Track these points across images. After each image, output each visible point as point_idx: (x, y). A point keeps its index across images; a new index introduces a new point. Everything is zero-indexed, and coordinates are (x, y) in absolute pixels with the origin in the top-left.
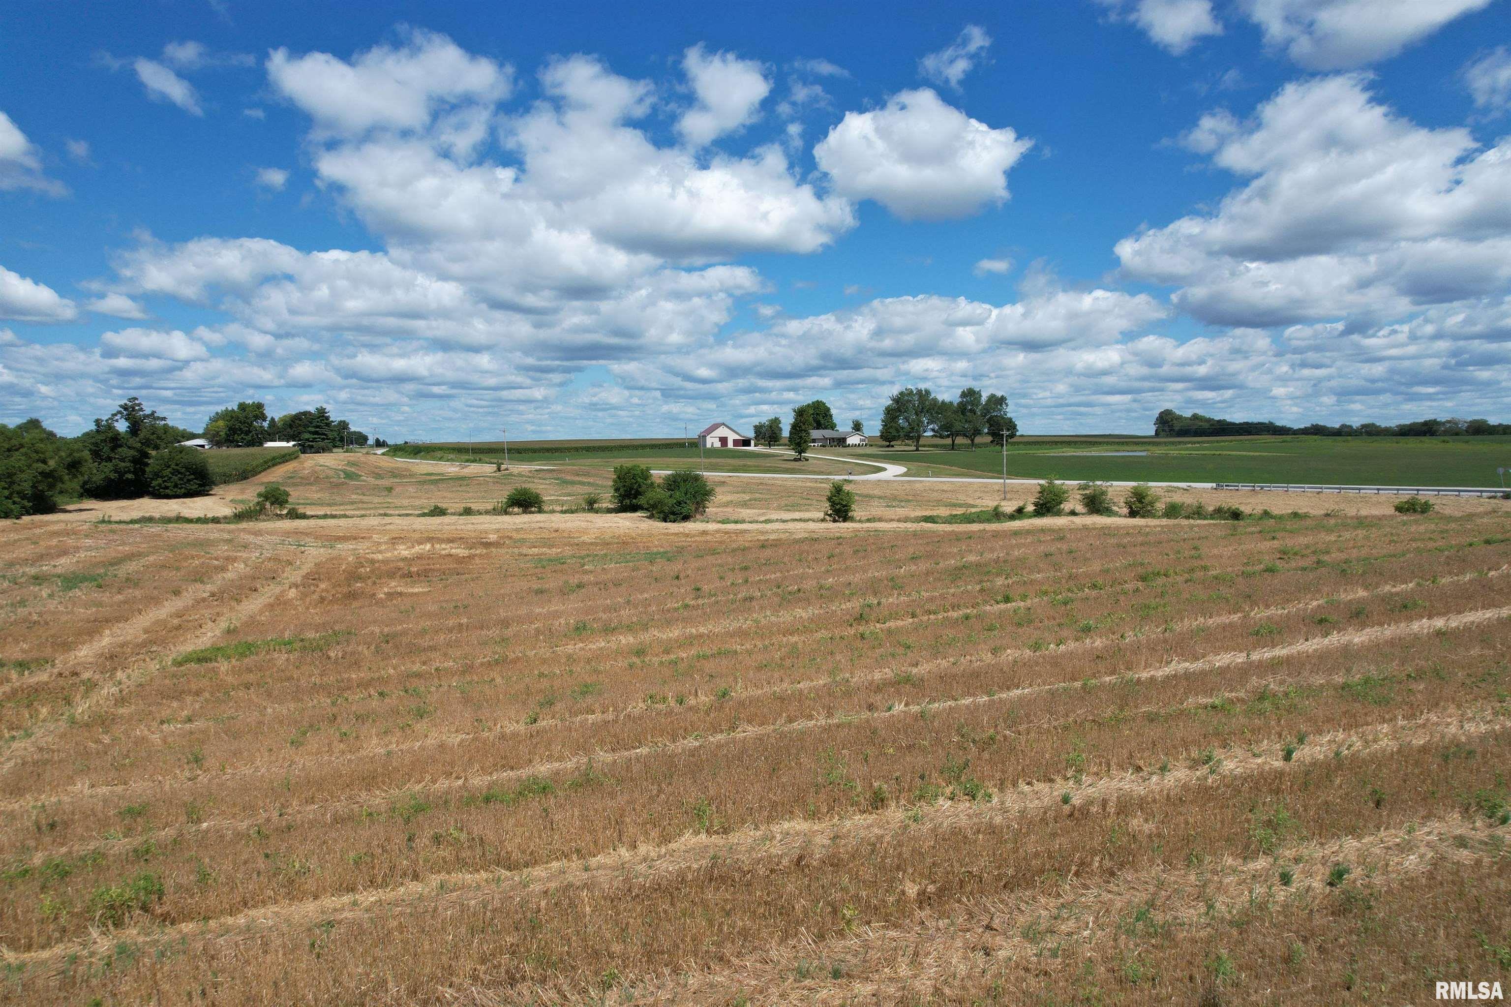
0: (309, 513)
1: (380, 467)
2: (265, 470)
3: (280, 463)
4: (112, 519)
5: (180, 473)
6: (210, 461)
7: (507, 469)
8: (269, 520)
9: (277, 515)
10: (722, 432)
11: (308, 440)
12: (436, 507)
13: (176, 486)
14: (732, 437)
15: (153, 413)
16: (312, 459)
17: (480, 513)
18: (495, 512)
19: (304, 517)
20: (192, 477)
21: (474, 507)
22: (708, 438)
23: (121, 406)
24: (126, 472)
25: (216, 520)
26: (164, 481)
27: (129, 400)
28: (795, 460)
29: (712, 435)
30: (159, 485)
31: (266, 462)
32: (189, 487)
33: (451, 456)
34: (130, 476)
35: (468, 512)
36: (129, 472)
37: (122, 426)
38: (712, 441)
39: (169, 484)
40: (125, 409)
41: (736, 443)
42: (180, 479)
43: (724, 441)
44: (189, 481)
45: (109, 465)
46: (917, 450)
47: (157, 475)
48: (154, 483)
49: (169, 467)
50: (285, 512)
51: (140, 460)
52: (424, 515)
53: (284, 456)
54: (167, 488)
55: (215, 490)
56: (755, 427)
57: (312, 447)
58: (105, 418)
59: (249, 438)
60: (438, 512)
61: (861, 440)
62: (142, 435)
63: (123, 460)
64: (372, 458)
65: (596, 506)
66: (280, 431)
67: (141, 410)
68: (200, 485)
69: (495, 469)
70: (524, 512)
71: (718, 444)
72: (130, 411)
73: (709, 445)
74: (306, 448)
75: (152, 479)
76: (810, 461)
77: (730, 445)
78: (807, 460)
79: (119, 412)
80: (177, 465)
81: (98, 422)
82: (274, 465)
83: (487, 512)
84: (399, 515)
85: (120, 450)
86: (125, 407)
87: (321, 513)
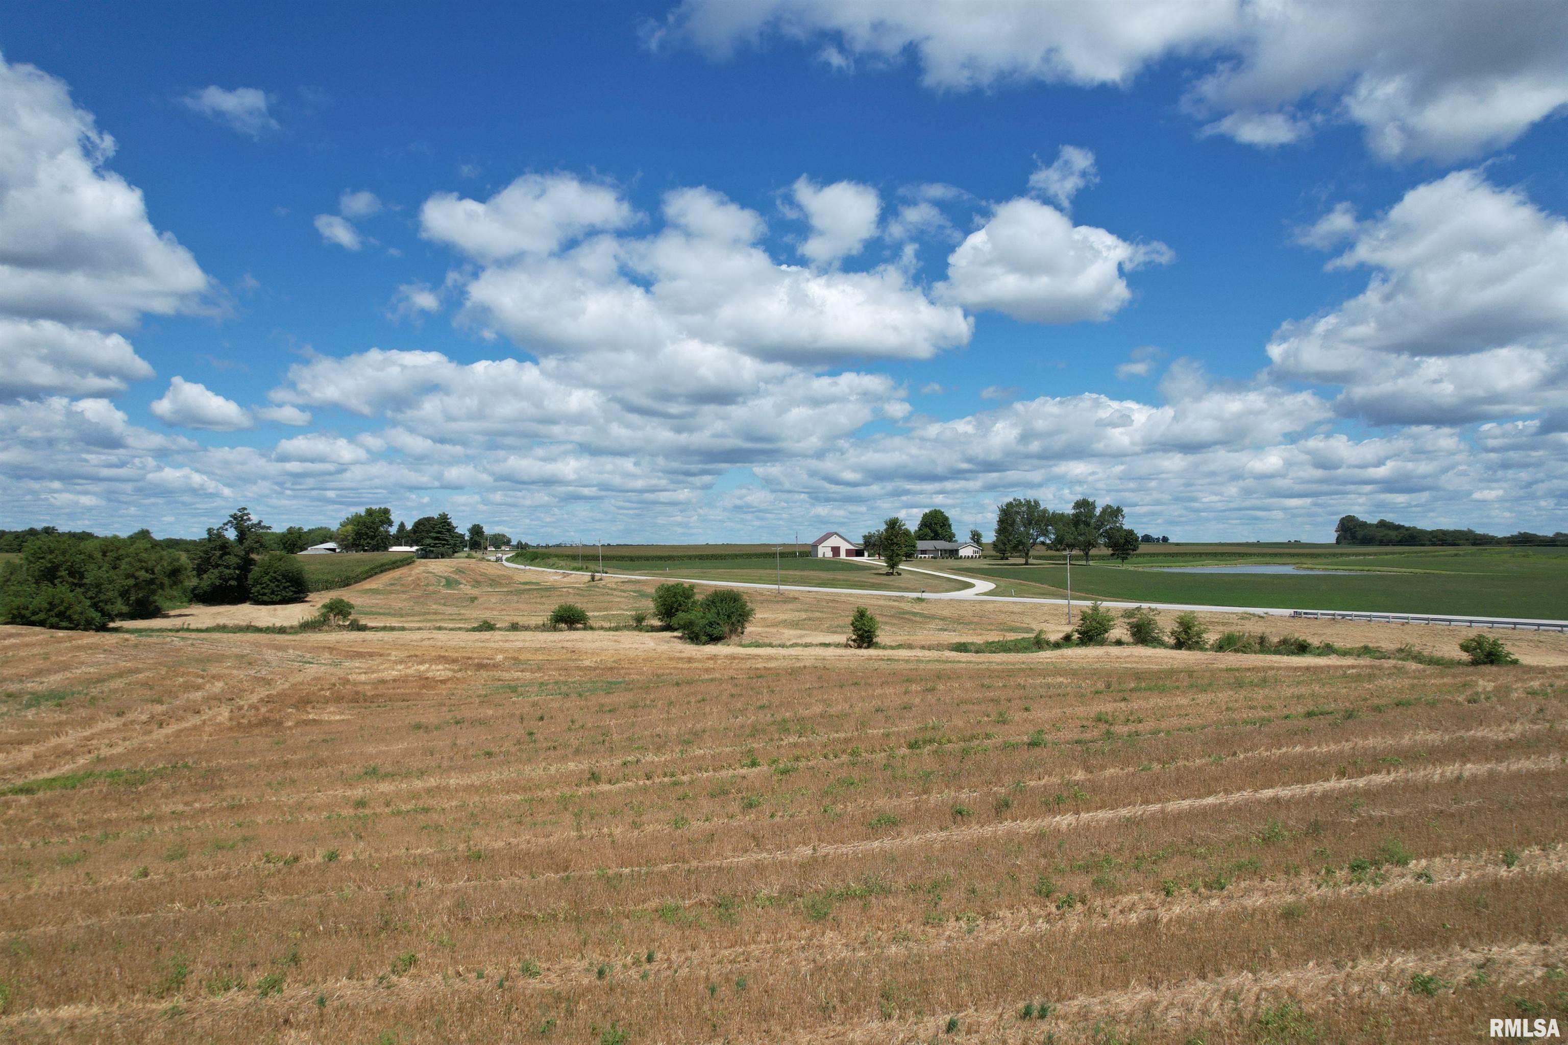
0: (370, 624)
1: (485, 575)
2: (371, 576)
3: (390, 569)
4: (191, 627)
5: (278, 581)
6: (306, 568)
7: (601, 579)
8: (331, 631)
9: (339, 626)
10: (834, 541)
11: (429, 545)
12: (485, 622)
13: (273, 593)
14: (844, 546)
15: (260, 522)
16: (425, 565)
17: (527, 628)
18: (543, 628)
19: (363, 628)
20: (288, 584)
21: (521, 621)
22: (820, 547)
23: (231, 516)
24: (230, 579)
25: (282, 630)
26: (263, 588)
27: (239, 510)
28: (888, 574)
29: (824, 544)
30: (258, 592)
31: (372, 569)
32: (284, 593)
33: (563, 563)
34: (233, 583)
35: (515, 627)
36: (233, 579)
37: (231, 534)
38: (824, 551)
39: (266, 591)
40: (235, 519)
41: (849, 553)
42: (277, 586)
43: (836, 550)
44: (285, 588)
45: (216, 571)
46: (1027, 564)
47: (257, 582)
48: (254, 590)
49: (267, 574)
50: (347, 623)
51: (246, 564)
52: (474, 629)
53: (394, 562)
54: (264, 594)
55: (311, 596)
56: (865, 537)
57: (432, 551)
58: (216, 527)
59: (374, 542)
60: (487, 626)
61: (975, 552)
62: (247, 543)
63: (227, 567)
64: (484, 564)
65: (644, 624)
66: (403, 537)
67: (249, 519)
68: (295, 592)
69: (589, 578)
70: (571, 628)
71: (829, 554)
72: (239, 520)
73: (820, 555)
74: (425, 554)
75: (253, 586)
76: (904, 575)
77: (843, 555)
78: (899, 574)
79: (230, 522)
80: (275, 572)
81: (210, 531)
82: (382, 572)
83: (537, 628)
84: (451, 629)
85: (227, 557)
86: (234, 517)
87: (382, 625)
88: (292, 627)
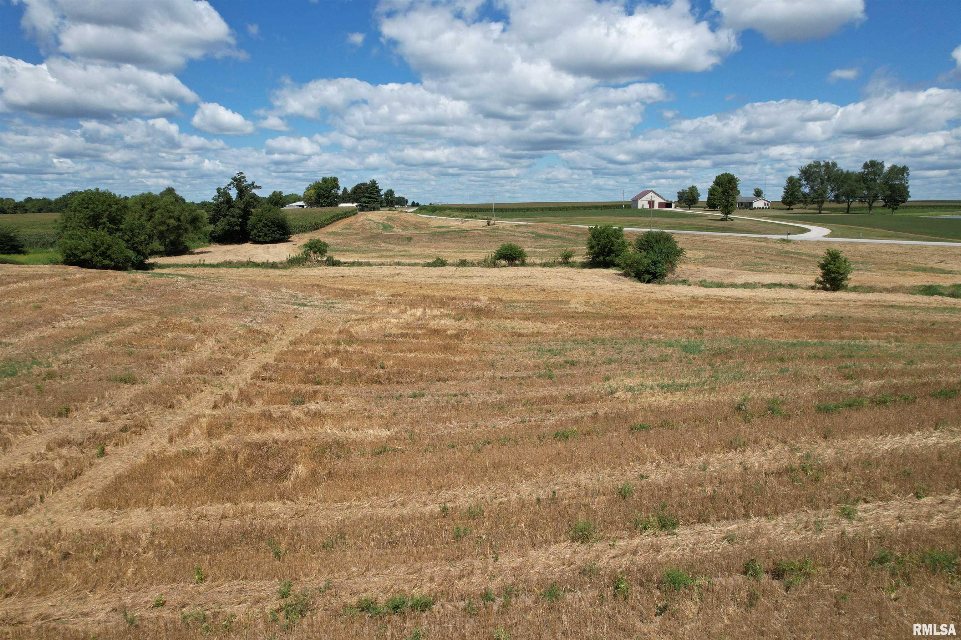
0: (343, 260)
1: (408, 222)
2: (331, 223)
3: (343, 218)
4: (206, 263)
5: (268, 226)
6: (288, 217)
7: (494, 224)
8: (312, 266)
9: (318, 261)
10: (647, 197)
11: (365, 202)
12: (438, 259)
13: (266, 235)
14: (657, 201)
15: (253, 183)
16: (365, 215)
17: (473, 265)
18: (486, 264)
19: (337, 264)
20: (276, 228)
21: (469, 257)
22: (639, 201)
23: (233, 179)
24: (235, 225)
25: (274, 266)
26: (258, 232)
27: (238, 174)
28: (722, 220)
29: (643, 199)
30: (255, 234)
31: (332, 218)
32: (273, 235)
33: (457, 214)
34: (237, 228)
35: (463, 263)
36: (237, 225)
37: (233, 193)
38: (643, 204)
39: (261, 234)
40: (235, 181)
41: (661, 205)
42: (269, 230)
43: (651, 203)
44: (274, 231)
45: (225, 220)
46: (820, 213)
47: (254, 227)
48: (252, 233)
49: (261, 221)
50: (325, 259)
51: (245, 215)
52: (429, 265)
53: (346, 213)
54: (260, 236)
55: (293, 238)
56: (679, 193)
57: (367, 207)
58: (223, 187)
59: (328, 201)
60: (440, 263)
61: (765, 204)
62: (245, 198)
63: (233, 216)
64: (403, 215)
65: (570, 260)
66: (346, 197)
67: (245, 181)
68: (281, 235)
69: (486, 223)
70: (511, 265)
71: (647, 206)
72: (238, 182)
73: (640, 207)
74: (363, 208)
75: (251, 230)
76: (735, 221)
77: (656, 207)
78: (732, 220)
79: (232, 183)
80: (266, 220)
81: (219, 190)
82: (338, 220)
83: (479, 264)
84: (409, 265)
85: (232, 209)
86: (235, 179)
87: (351, 260)
88: (281, 263)
